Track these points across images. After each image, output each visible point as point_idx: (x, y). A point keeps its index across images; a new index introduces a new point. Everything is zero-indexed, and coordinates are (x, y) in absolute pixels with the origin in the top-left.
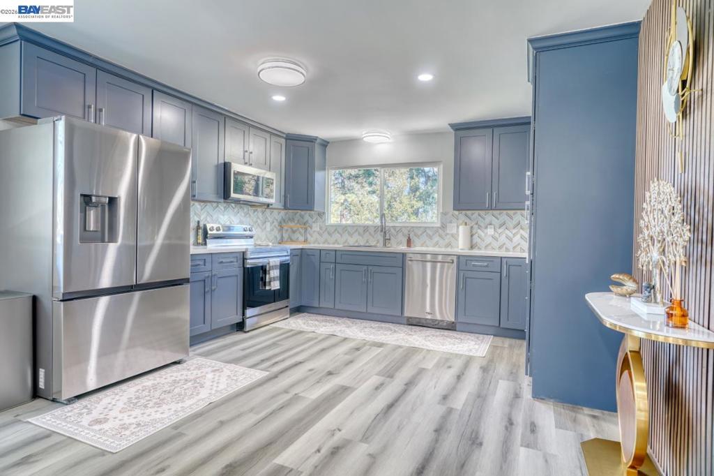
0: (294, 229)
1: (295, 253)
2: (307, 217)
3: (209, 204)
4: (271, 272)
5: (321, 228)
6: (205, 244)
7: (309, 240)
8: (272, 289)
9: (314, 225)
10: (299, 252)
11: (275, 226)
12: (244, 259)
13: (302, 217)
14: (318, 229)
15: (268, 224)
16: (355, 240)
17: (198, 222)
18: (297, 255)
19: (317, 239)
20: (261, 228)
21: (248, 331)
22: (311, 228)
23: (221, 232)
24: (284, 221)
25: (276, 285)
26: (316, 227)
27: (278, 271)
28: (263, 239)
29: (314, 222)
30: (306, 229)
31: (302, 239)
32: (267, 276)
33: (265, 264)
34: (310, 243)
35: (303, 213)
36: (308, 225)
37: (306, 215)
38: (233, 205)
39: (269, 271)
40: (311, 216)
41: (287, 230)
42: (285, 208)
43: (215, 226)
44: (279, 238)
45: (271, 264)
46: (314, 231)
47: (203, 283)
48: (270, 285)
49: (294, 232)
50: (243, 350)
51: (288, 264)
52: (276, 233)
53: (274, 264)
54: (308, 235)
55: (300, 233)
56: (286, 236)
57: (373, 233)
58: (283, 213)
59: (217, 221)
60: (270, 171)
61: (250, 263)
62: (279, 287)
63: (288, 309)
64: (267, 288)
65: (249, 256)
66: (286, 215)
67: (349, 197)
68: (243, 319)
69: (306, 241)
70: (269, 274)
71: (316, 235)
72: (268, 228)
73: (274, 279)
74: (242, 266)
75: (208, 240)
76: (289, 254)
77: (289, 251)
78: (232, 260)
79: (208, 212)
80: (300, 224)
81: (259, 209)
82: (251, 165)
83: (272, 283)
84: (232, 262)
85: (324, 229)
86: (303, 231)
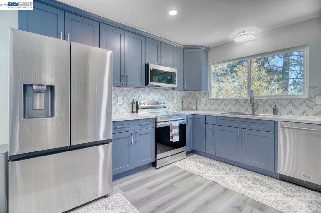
0: (190, 102)
1: (189, 117)
2: (197, 95)
3: (139, 89)
4: (173, 130)
5: (206, 101)
6: (137, 112)
7: (198, 108)
8: (174, 141)
9: (202, 99)
10: (192, 117)
11: (179, 100)
12: (156, 122)
13: (195, 95)
14: (204, 102)
15: (175, 100)
16: (229, 108)
17: (133, 100)
18: (191, 119)
19: (203, 108)
20: (171, 102)
21: (159, 168)
22: (200, 101)
23: (146, 105)
24: (184, 97)
25: (176, 139)
26: (203, 101)
27: (178, 130)
28: (172, 108)
29: (202, 98)
30: (197, 102)
31: (195, 108)
32: (171, 133)
33: (169, 126)
34: (199, 110)
35: (195, 92)
36: (198, 99)
37: (197, 93)
38: (154, 89)
39: (172, 129)
40: (200, 94)
41: (186, 102)
42: (184, 89)
43: (143, 102)
44: (181, 107)
45: (173, 125)
46: (202, 103)
47: (128, 139)
48: (172, 138)
49: (190, 103)
50: (150, 188)
51: (185, 124)
52: (180, 104)
53: (175, 125)
54: (198, 105)
55: (193, 104)
56: (185, 106)
57: (242, 104)
58: (183, 92)
59: (145, 99)
60: (174, 68)
61: (159, 125)
62: (178, 140)
63: (185, 152)
64: (171, 140)
65: (158, 120)
66: (185, 94)
67: (221, 85)
68: (155, 160)
69: (197, 109)
70: (172, 131)
71: (203, 105)
72: (175, 102)
73: (175, 135)
74: (154, 127)
75: (138, 110)
76: (185, 118)
77: (185, 116)
78: (148, 123)
79: (139, 94)
80: (194, 99)
81: (170, 91)
82: (162, 65)
83: (173, 138)
84: (147, 124)
85: (208, 102)
86: (195, 103)
